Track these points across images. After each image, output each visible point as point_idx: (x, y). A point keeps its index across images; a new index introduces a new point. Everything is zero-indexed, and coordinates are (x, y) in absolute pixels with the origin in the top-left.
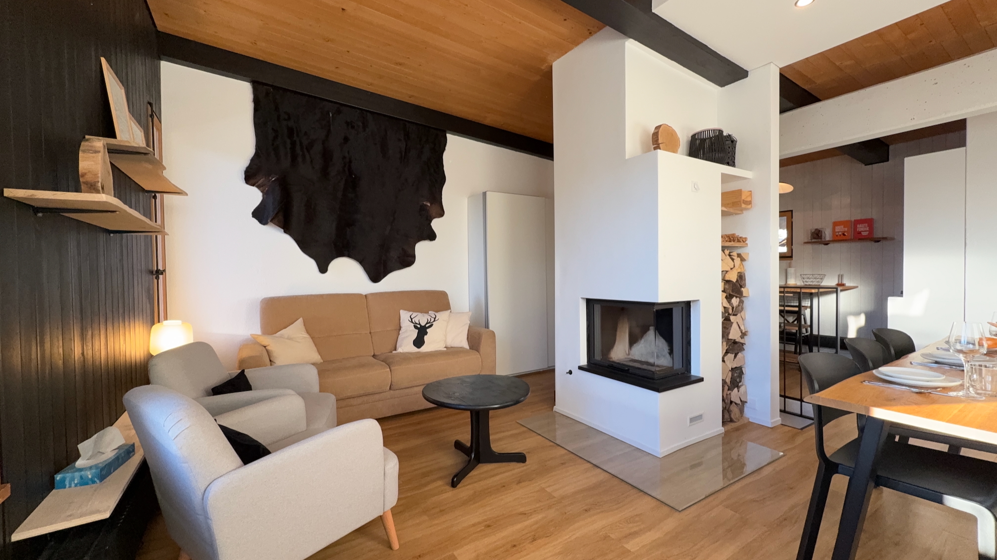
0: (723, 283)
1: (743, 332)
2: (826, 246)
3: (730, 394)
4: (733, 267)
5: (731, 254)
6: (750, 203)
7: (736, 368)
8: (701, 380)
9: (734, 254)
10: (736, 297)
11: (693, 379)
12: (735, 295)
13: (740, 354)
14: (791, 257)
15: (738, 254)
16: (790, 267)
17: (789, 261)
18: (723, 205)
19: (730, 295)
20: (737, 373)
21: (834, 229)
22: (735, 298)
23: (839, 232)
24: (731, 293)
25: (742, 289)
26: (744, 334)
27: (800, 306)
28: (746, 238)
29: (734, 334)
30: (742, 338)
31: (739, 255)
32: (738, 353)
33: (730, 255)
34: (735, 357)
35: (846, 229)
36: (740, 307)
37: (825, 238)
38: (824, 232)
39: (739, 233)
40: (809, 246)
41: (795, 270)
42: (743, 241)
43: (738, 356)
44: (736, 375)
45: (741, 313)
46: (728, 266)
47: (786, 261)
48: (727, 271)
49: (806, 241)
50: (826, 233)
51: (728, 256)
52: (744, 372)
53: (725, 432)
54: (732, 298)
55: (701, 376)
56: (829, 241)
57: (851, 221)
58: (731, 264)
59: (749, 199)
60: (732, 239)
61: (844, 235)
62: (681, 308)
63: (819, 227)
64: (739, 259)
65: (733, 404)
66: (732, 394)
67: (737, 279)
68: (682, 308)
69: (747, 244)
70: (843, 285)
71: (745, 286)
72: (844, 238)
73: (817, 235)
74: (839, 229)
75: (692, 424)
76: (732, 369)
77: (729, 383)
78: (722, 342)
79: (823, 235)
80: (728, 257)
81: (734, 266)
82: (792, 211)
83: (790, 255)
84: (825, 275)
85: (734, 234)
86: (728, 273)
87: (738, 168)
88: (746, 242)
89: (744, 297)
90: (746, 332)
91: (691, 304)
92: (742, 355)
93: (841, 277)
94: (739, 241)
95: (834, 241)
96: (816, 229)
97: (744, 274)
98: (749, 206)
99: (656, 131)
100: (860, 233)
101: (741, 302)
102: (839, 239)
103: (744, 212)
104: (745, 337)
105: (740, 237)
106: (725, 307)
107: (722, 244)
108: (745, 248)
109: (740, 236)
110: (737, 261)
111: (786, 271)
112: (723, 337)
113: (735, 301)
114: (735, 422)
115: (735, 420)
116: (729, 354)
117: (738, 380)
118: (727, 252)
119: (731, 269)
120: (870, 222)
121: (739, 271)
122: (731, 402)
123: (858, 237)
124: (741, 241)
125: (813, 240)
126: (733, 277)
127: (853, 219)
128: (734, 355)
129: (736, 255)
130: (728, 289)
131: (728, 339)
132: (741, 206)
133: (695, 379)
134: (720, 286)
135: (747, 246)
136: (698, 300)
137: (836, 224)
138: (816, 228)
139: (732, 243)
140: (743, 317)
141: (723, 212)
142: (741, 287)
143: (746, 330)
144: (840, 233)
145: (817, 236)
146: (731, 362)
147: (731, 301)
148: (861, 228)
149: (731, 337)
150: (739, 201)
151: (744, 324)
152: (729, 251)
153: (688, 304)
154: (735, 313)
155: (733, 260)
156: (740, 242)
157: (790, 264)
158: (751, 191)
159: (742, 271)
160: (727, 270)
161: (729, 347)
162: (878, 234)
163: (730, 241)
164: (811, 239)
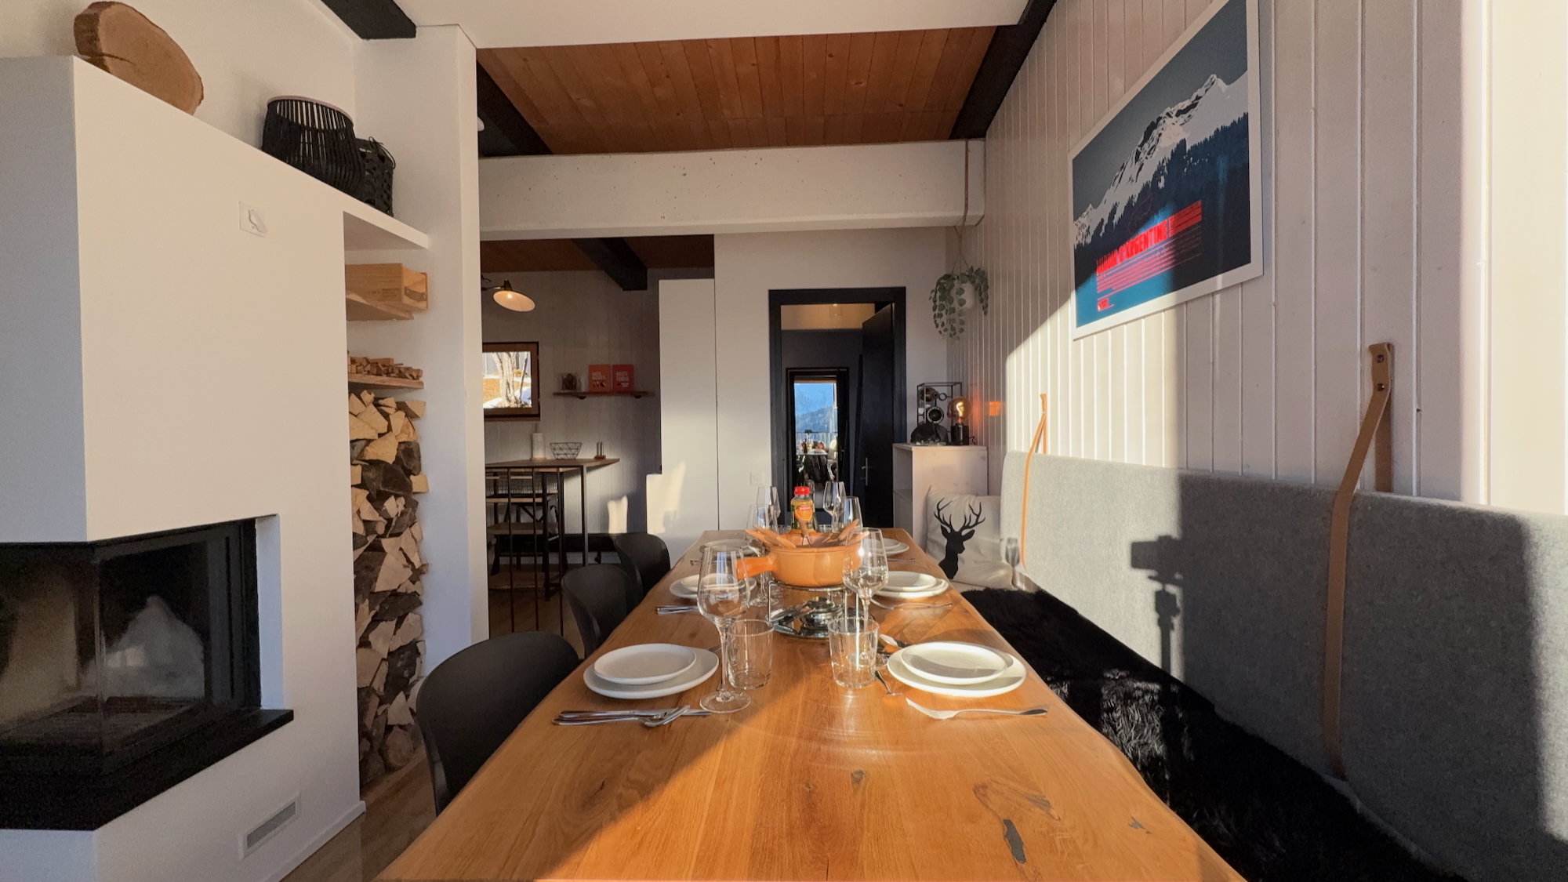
0: (359, 469)
1: (417, 567)
2: (581, 400)
3: (385, 712)
4: (386, 431)
5: (381, 402)
6: (423, 297)
7: (401, 647)
8: (287, 717)
9: (390, 402)
10: (397, 497)
11: (265, 722)
12: (391, 491)
13: (410, 616)
14: (537, 416)
15: (397, 403)
16: (536, 432)
17: (534, 422)
18: (349, 289)
19: (379, 493)
20: (402, 660)
21: (590, 377)
22: (392, 498)
23: (596, 381)
24: (382, 489)
25: (412, 477)
26: (417, 573)
27: (544, 495)
28: (419, 371)
29: (390, 576)
30: (414, 583)
31: (401, 406)
32: (406, 615)
33: (377, 405)
34: (398, 625)
35: (604, 378)
36: (407, 518)
37: (580, 388)
38: (579, 380)
39: (403, 358)
40: (560, 400)
41: (544, 437)
42: (411, 376)
43: (405, 622)
44: (399, 664)
45: (413, 529)
46: (373, 428)
47: (531, 422)
48: (369, 441)
49: (557, 391)
50: (581, 381)
51: (372, 406)
52: (420, 650)
53: (367, 808)
54: (387, 498)
55: (285, 706)
56: (585, 393)
57: (608, 366)
58: (382, 425)
59: (421, 289)
60: (383, 369)
61: (602, 385)
62: (223, 542)
63: (573, 372)
64: (402, 414)
65: (396, 729)
66: (389, 710)
67: (397, 457)
68: (227, 539)
69: (421, 383)
70: (603, 458)
71: (420, 470)
72: (601, 389)
73: (571, 382)
74: (598, 376)
75: (252, 848)
76: (390, 653)
77: (382, 689)
78: (357, 605)
79: (578, 384)
80: (372, 408)
81: (389, 429)
82: (537, 343)
83: (537, 412)
84: (581, 444)
85: (389, 360)
86: (372, 444)
87: (396, 219)
88: (421, 379)
89: (415, 493)
90: (423, 565)
91: (256, 526)
92: (417, 616)
93: (600, 446)
94: (401, 375)
95: (591, 393)
96: (569, 375)
97: (418, 446)
98: (422, 305)
99: (92, 12)
100: (619, 384)
101: (412, 505)
102: (597, 390)
103: (415, 316)
104: (423, 577)
105: (408, 369)
106: (365, 522)
107: (349, 377)
108: (419, 391)
109: (405, 365)
110: (398, 419)
111: (531, 436)
112: (357, 590)
113: (393, 506)
114: (400, 768)
115: (399, 765)
116: (382, 625)
117: (406, 674)
118: (368, 397)
119: (380, 435)
120: (629, 369)
121: (404, 438)
122: (389, 728)
123: (618, 391)
124: (407, 375)
125: (566, 391)
126: (386, 452)
127: (612, 364)
128: (394, 622)
129: (394, 405)
130: (374, 480)
131: (372, 593)
132: (401, 300)
133: (274, 718)
134: (344, 474)
135: (423, 388)
136: (275, 515)
137: (593, 368)
138: (569, 372)
139: (384, 378)
140: (416, 536)
141: (350, 305)
142: (409, 473)
143: (424, 562)
144: (598, 383)
145: (569, 386)
146: (385, 639)
147: (382, 505)
148: (622, 377)
149: (380, 586)
150: (398, 289)
151: (418, 552)
152: (373, 395)
153: (247, 529)
154: (397, 531)
155: (386, 416)
156: (405, 377)
157: (536, 426)
158: (425, 274)
159: (411, 439)
160: (367, 437)
161: (381, 607)
162: (639, 386)
163: (378, 374)
164: (563, 389)
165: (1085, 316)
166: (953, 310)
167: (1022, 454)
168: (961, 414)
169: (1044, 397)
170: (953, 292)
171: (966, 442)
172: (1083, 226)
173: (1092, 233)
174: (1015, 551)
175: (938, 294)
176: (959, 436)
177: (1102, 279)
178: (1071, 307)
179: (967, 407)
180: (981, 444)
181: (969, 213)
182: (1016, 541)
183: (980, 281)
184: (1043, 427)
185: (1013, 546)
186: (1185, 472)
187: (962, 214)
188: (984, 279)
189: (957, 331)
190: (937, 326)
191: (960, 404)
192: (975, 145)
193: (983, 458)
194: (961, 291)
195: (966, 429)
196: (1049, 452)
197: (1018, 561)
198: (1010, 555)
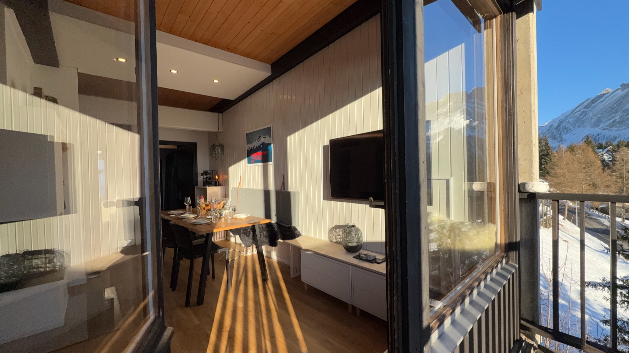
165: (249, 162)
166: (216, 154)
167: (236, 188)
168: (217, 179)
169: (240, 176)
170: (216, 149)
171: (219, 186)
172: (249, 146)
173: (250, 148)
174: (235, 208)
175: (212, 149)
176: (217, 184)
177: (252, 157)
178: (246, 160)
179: (219, 176)
180: (223, 186)
181: (219, 130)
182: (235, 206)
183: (222, 147)
184: (240, 182)
185: (235, 207)
186: (266, 190)
187: (217, 131)
188: (223, 147)
189: (217, 158)
190: (211, 157)
191: (217, 176)
192: (220, 115)
193: (224, 189)
194: (218, 149)
195: (219, 182)
196: (242, 187)
197: (236, 210)
198: (234, 209)
